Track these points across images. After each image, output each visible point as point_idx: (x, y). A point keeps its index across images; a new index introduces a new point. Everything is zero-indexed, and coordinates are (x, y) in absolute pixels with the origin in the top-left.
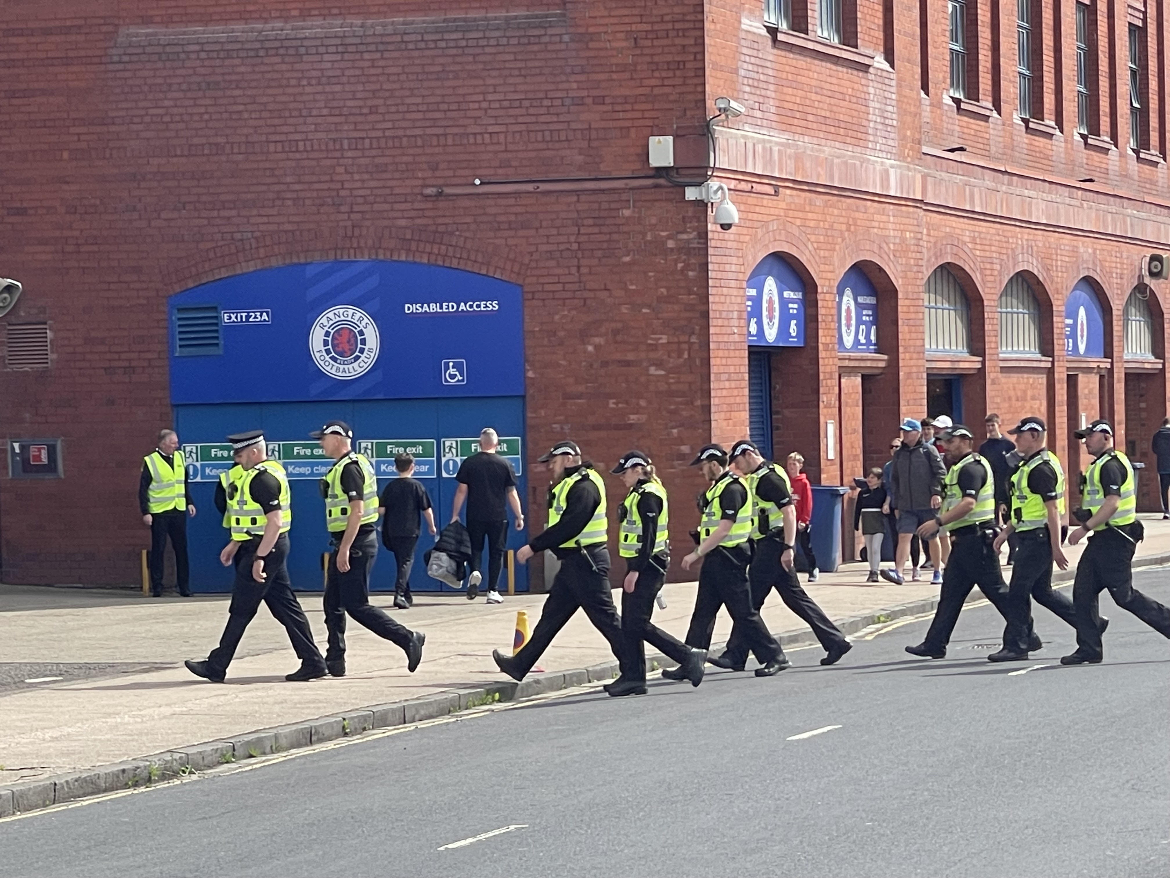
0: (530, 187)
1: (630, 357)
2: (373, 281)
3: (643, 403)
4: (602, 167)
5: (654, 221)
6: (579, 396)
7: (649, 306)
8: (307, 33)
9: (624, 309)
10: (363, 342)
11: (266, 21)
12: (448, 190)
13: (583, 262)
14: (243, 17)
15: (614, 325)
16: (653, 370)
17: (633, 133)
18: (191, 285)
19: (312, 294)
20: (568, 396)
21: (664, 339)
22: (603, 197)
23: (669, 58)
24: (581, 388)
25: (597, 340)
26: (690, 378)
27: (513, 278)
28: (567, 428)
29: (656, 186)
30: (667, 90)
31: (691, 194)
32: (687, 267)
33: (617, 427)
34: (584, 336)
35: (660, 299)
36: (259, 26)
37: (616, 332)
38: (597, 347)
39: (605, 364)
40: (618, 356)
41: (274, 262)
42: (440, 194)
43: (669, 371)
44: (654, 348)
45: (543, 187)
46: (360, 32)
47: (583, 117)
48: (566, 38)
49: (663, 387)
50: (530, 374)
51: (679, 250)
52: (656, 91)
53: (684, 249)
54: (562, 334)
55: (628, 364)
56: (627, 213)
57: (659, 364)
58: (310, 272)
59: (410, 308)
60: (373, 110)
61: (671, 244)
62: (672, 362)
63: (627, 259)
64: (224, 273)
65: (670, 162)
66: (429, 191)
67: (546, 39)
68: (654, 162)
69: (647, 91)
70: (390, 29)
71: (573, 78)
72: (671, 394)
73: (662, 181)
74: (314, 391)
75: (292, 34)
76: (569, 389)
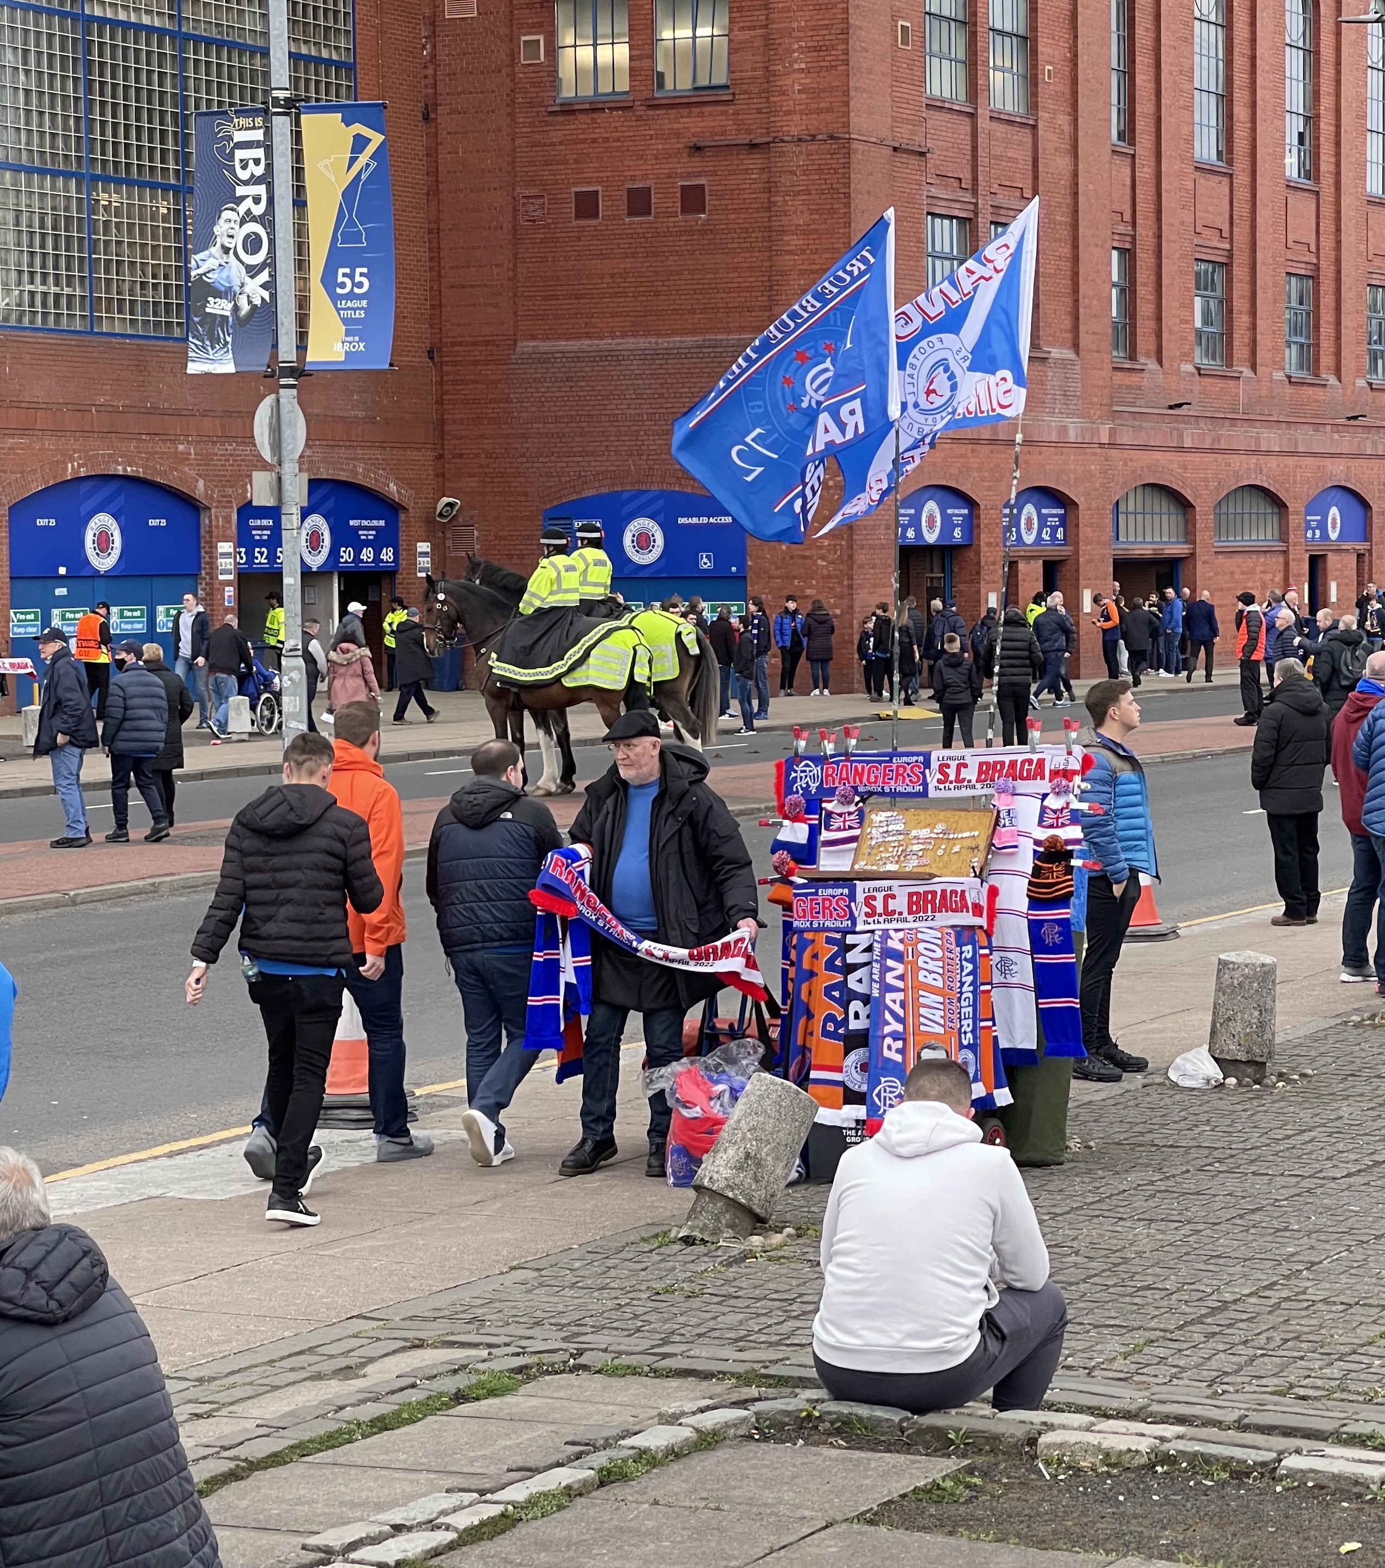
1: (807, 553)
2: (661, 503)
3: (814, 582)
6: (777, 577)
8: (624, 347)
10: (655, 541)
11: (602, 339)
14: (588, 336)
16: (820, 562)
18: (556, 503)
19: (625, 510)
20: (771, 577)
24: (778, 573)
26: (842, 567)
36: (596, 342)
39: (792, 557)
40: (799, 553)
41: (604, 490)
43: (829, 563)
44: (820, 547)
46: (654, 346)
49: (825, 572)
50: (750, 563)
55: (805, 557)
57: (823, 558)
58: (625, 496)
59: (681, 521)
60: (661, 395)
62: (831, 557)
64: (575, 497)
70: (671, 345)
72: (829, 576)
74: (626, 571)
75: (616, 348)
76: (771, 573)
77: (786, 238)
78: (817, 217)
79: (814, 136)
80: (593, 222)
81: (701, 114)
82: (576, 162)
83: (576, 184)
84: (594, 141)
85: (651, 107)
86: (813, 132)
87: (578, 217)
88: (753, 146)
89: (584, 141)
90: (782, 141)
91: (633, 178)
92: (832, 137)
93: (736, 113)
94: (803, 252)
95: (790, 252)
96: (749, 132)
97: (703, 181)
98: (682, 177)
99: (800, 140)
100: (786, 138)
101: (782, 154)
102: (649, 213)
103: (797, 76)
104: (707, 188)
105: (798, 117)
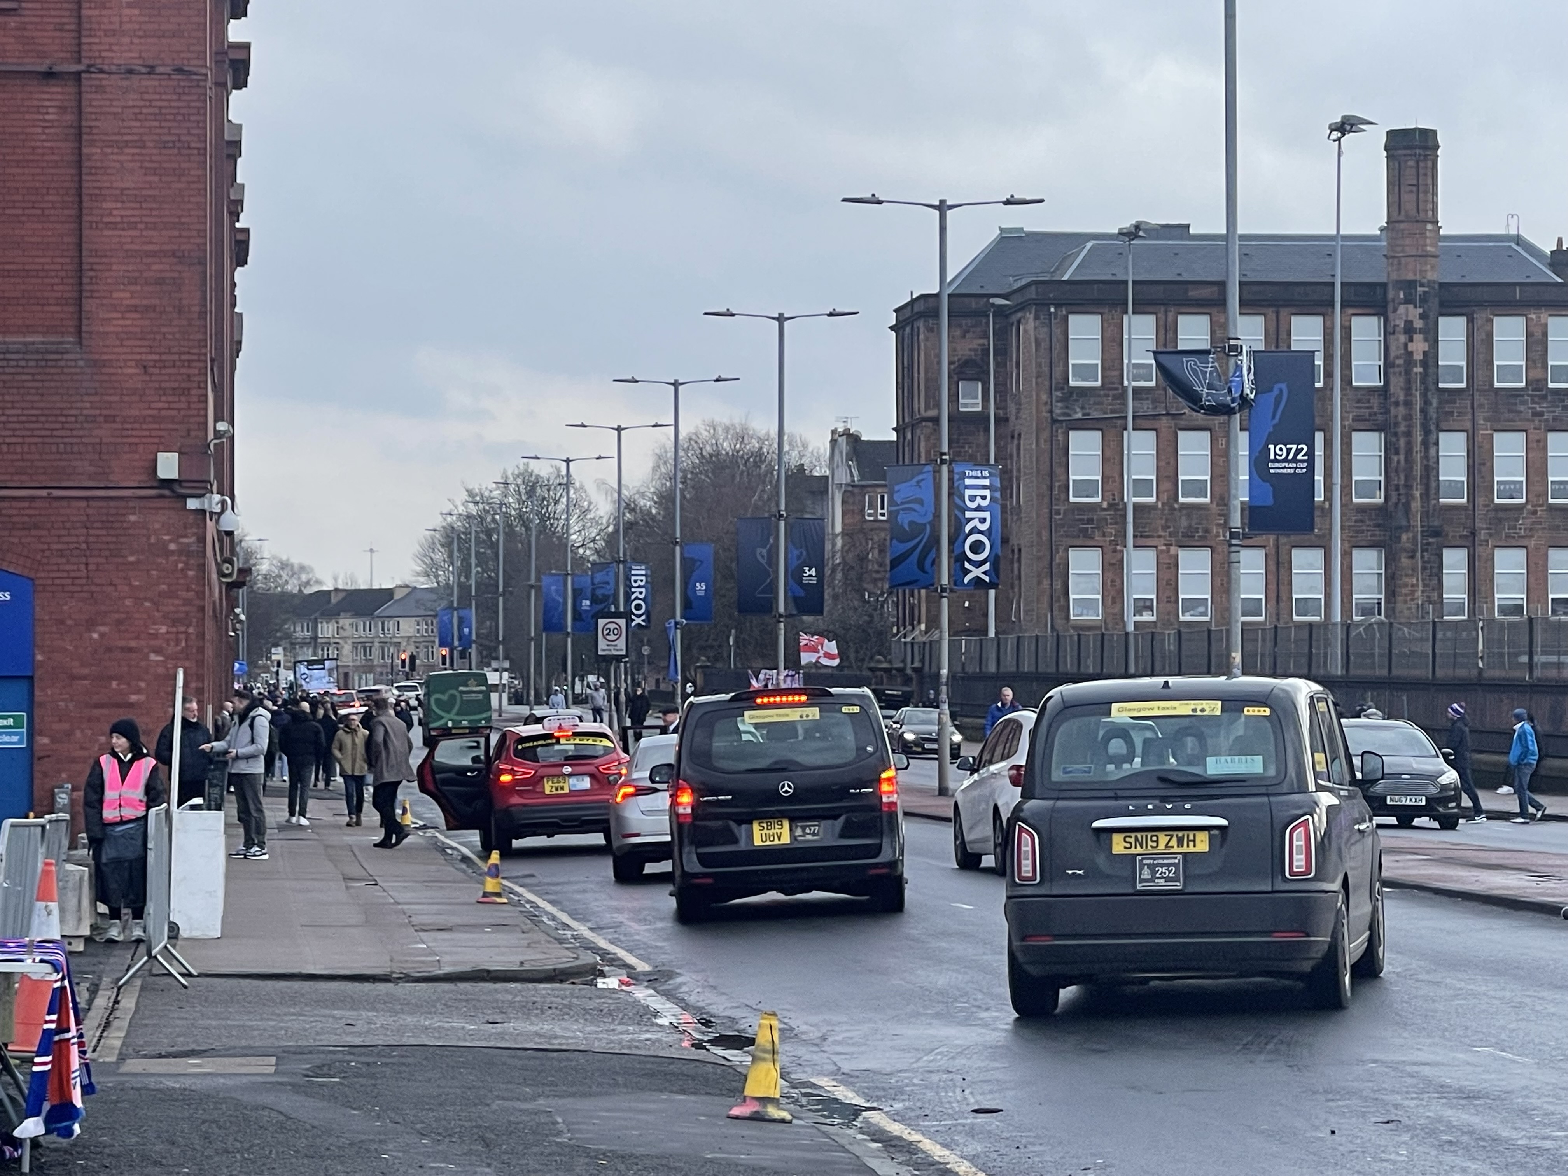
0: (44, 493)
1: (133, 644)
3: (143, 685)
4: (111, 477)
5: (157, 526)
6: (84, 678)
7: (151, 600)
9: (128, 603)
13: (91, 560)
15: (117, 616)
16: (153, 657)
17: (141, 448)
20: (74, 678)
21: (163, 629)
22: (112, 504)
23: (176, 385)
24: (86, 671)
25: (102, 629)
27: (26, 573)
28: (71, 706)
29: (161, 496)
30: (173, 413)
31: (192, 504)
32: (187, 567)
33: (117, 706)
34: (91, 624)
35: (160, 594)
37: (119, 622)
38: (102, 635)
39: (109, 650)
40: (122, 643)
43: (168, 657)
44: (155, 636)
45: (56, 493)
47: (96, 432)
48: (81, 363)
49: (162, 671)
50: (39, 657)
51: (180, 552)
52: (163, 413)
53: (184, 552)
54: (70, 622)
55: (130, 650)
56: (133, 518)
57: (158, 651)
61: (172, 547)
62: (171, 649)
63: (132, 559)
65: (174, 475)
67: (62, 363)
68: (162, 474)
69: (155, 412)
71: (86, 398)
73: (166, 492)
76: (75, 671)
77: (104, 205)
78: (156, 179)
79: (152, 67)
86: (150, 63)
88: (50, 75)
90: (102, 71)
92: (179, 70)
93: (22, 27)
94: (133, 226)
95: (113, 226)
96: (42, 55)
99: (130, 72)
100: (106, 68)
101: (100, 89)
105: (126, 40)
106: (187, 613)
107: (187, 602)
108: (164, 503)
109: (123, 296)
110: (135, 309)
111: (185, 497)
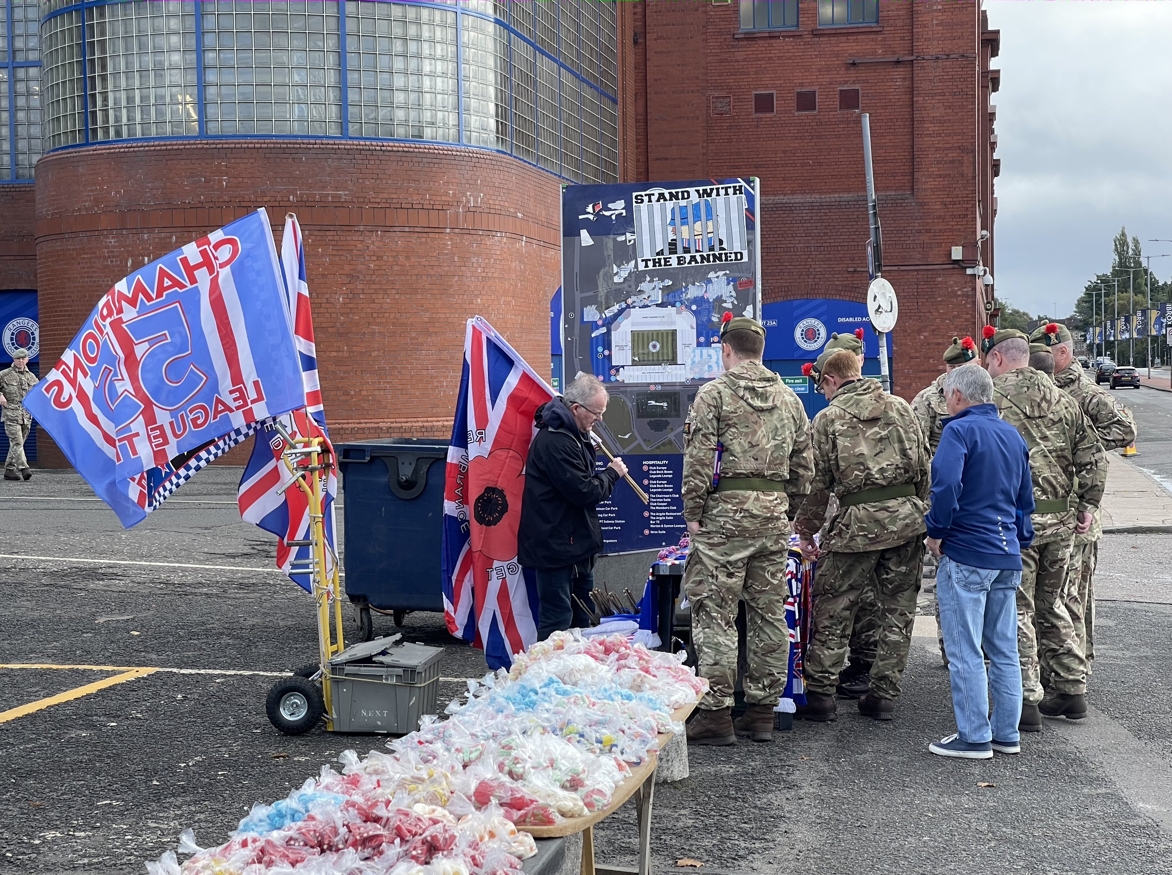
0: (896, 268)
1: (940, 341)
2: (824, 308)
4: (929, 260)
5: (952, 283)
6: (917, 358)
7: (949, 319)
8: (797, 201)
9: (938, 321)
10: (819, 334)
11: (776, 195)
12: (858, 269)
13: (920, 300)
15: (933, 327)
17: (943, 245)
19: (796, 313)
20: (911, 358)
22: (929, 273)
23: (960, 213)
24: (918, 354)
25: (925, 334)
28: (911, 371)
29: (954, 268)
30: (959, 227)
31: (969, 271)
32: (967, 303)
33: (933, 371)
34: (919, 332)
35: (953, 316)
36: (772, 198)
37: (934, 330)
38: (925, 337)
39: (929, 344)
40: (936, 341)
41: (778, 300)
42: (855, 271)
45: (902, 268)
46: (819, 200)
47: (921, 238)
48: (914, 204)
50: (895, 348)
51: (963, 295)
52: (954, 227)
53: (966, 295)
54: (909, 331)
55: (939, 344)
56: (940, 279)
58: (795, 303)
59: (840, 320)
60: (825, 234)
61: (959, 293)
63: (939, 299)
65: (960, 258)
66: (850, 269)
67: (904, 205)
68: (954, 257)
69: (950, 227)
70: (833, 200)
71: (916, 221)
73: (956, 266)
74: (796, 355)
75: (788, 201)
76: (912, 355)
77: (925, 126)
78: (950, 111)
79: (948, 55)
80: (769, 115)
81: (856, 41)
82: (756, 73)
83: (756, 89)
84: (770, 58)
85: (816, 35)
86: (947, 53)
87: (757, 111)
88: (898, 62)
89: (762, 59)
90: (924, 59)
91: (801, 85)
92: (963, 56)
93: (884, 40)
94: (939, 135)
96: (894, 53)
97: (857, 87)
98: (840, 84)
99: (937, 58)
100: (926, 57)
101: (923, 68)
102: (815, 109)
103: (935, 14)
104: (860, 92)
105: (935, 43)
106: (967, 325)
107: (967, 320)
108: (956, 271)
109: (934, 170)
110: (940, 176)
111: (966, 268)
